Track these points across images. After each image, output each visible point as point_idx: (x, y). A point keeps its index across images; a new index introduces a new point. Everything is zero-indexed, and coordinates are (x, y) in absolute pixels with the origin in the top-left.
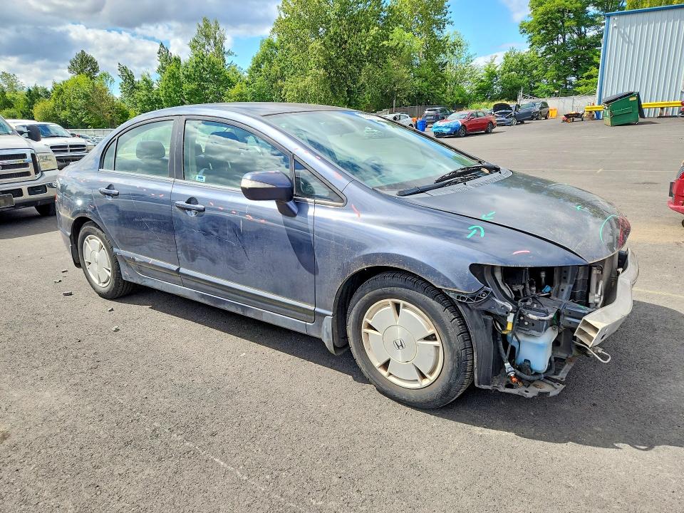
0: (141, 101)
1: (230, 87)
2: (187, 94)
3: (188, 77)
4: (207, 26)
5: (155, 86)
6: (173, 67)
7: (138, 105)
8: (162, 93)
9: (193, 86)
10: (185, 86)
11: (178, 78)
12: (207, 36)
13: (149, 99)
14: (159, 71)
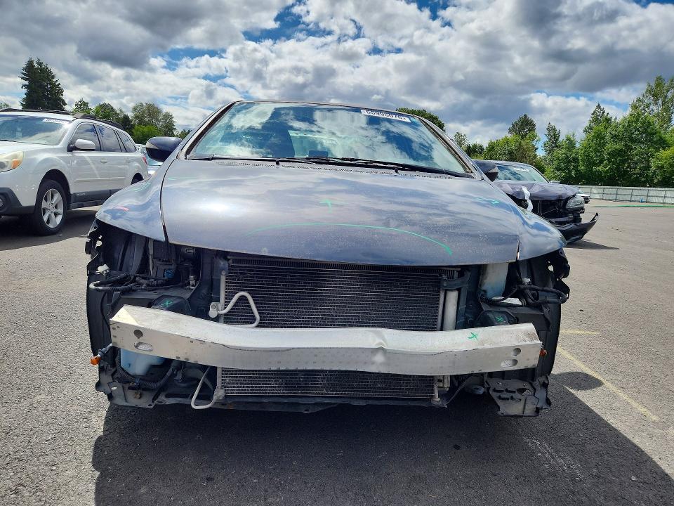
0: (558, 159)
1: (664, 148)
2: (609, 154)
3: (614, 137)
4: (658, 85)
5: (578, 145)
6: (601, 128)
7: (555, 162)
8: (581, 152)
9: (618, 147)
10: (608, 146)
11: (603, 138)
12: (656, 96)
13: (567, 157)
14: (585, 131)
